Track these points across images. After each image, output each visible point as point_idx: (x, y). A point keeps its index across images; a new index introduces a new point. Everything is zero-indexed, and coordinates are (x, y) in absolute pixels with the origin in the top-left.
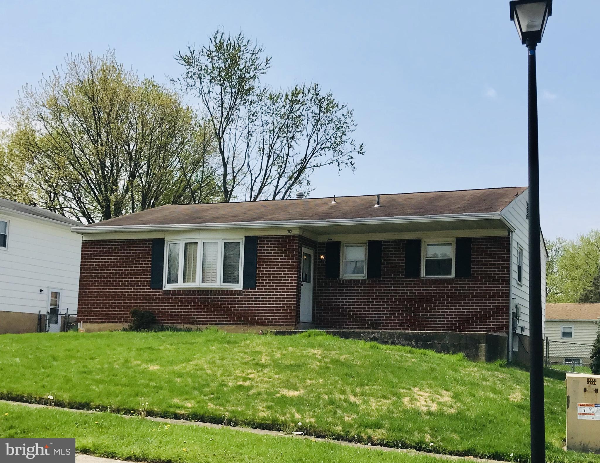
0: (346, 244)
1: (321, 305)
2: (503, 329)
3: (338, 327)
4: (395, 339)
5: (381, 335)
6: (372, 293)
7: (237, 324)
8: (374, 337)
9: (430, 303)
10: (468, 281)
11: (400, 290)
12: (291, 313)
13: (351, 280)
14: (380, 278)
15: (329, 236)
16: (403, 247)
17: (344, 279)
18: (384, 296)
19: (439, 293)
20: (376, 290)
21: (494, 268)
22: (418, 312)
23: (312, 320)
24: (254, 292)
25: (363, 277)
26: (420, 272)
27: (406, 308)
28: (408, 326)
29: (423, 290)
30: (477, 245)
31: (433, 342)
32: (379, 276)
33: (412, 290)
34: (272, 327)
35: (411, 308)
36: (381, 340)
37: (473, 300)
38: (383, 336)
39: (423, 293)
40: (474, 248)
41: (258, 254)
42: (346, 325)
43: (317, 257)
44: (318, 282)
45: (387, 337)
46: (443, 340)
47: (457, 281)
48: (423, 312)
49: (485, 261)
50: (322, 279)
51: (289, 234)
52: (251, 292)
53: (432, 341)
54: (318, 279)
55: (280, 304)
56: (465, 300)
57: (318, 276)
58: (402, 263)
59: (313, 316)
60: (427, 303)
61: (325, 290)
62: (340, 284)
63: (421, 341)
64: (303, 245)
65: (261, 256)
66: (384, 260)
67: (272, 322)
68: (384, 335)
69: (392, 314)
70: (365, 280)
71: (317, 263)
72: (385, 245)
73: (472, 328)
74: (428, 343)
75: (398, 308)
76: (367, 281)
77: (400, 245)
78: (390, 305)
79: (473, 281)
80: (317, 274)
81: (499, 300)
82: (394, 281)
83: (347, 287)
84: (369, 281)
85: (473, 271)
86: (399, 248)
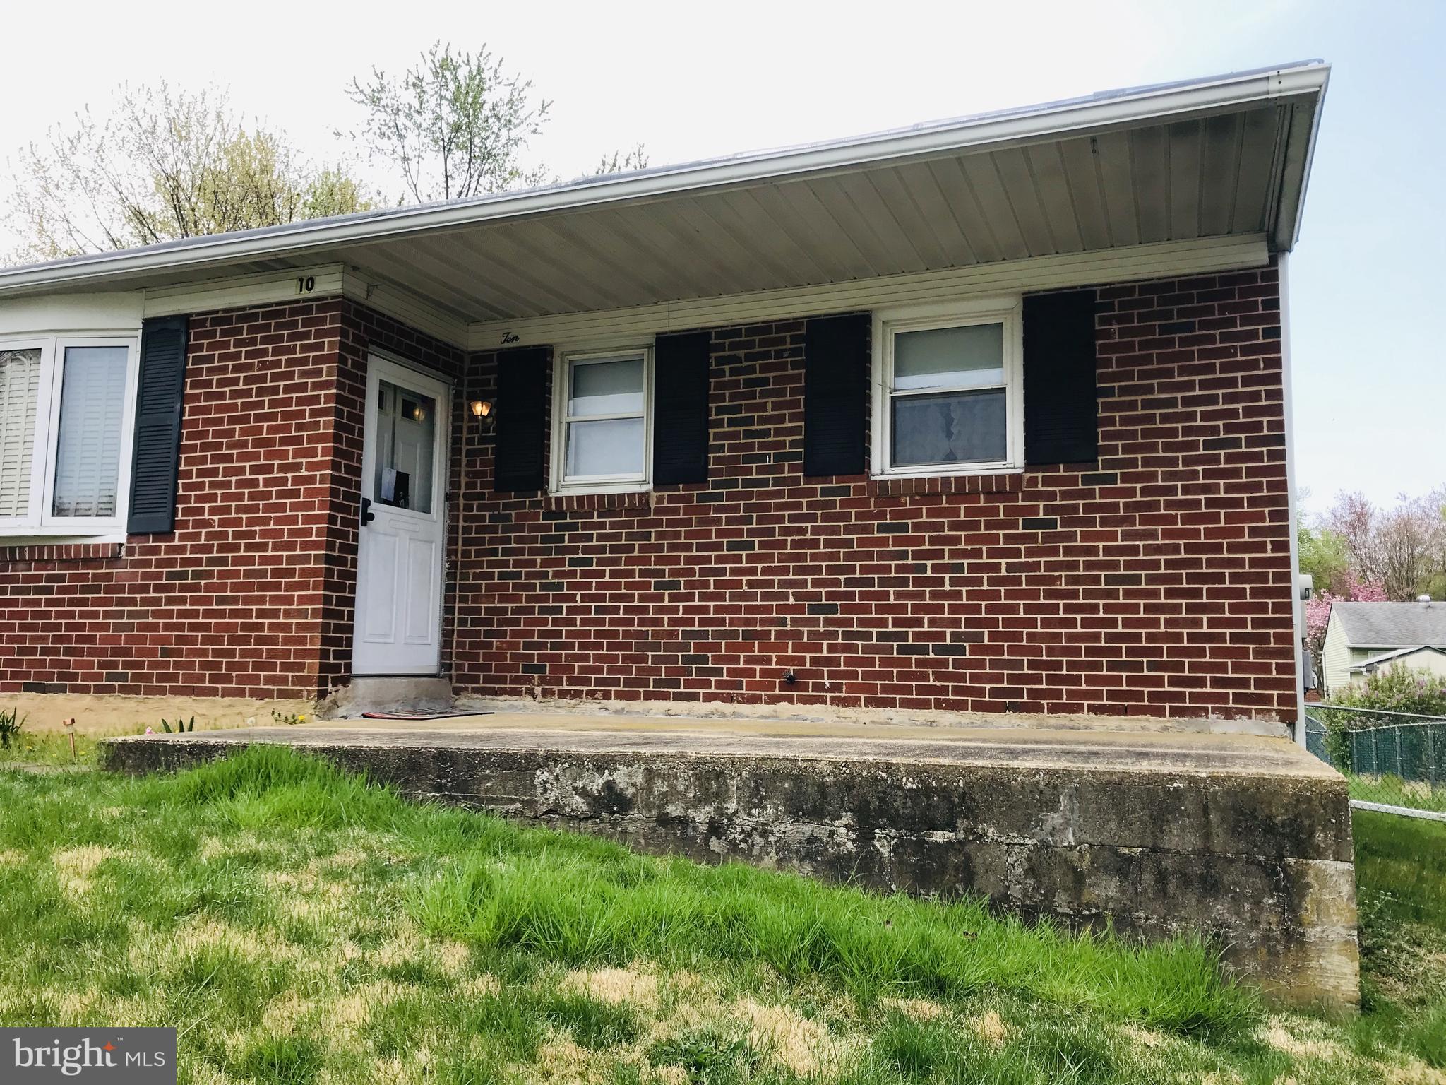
0: (574, 353)
1: (475, 600)
2: (1267, 700)
3: (538, 690)
4: (732, 807)
5: (650, 774)
6: (673, 548)
7: (100, 690)
8: (609, 786)
9: (917, 582)
10: (1087, 480)
11: (786, 531)
12: (302, 641)
13: (591, 497)
14: (703, 482)
15: (504, 326)
16: (794, 352)
17: (565, 493)
18: (720, 559)
19: (956, 540)
20: (690, 535)
21: (1206, 416)
22: (862, 622)
23: (442, 665)
24: (170, 550)
25: (640, 483)
26: (867, 452)
27: (813, 609)
28: (819, 687)
29: (882, 528)
30: (1120, 319)
31: (969, 831)
32: (698, 476)
33: (835, 531)
34: (227, 700)
35: (833, 609)
36: (648, 806)
37: (1115, 565)
38: (661, 787)
39: (884, 542)
40: (1108, 334)
41: (188, 391)
42: (572, 681)
43: (459, 411)
44: (468, 508)
45: (681, 788)
46: (1040, 823)
47: (1033, 481)
48: (883, 623)
49: (1163, 387)
50: (481, 496)
51: (306, 294)
52: (155, 551)
53: (962, 824)
54: (466, 496)
55: (261, 600)
56: (1074, 566)
57: (468, 485)
58: (794, 418)
59: (446, 644)
60: (904, 582)
61: (491, 541)
62: (549, 515)
63: (894, 824)
64: (372, 347)
65: (196, 398)
66: (720, 411)
67: (227, 679)
68: (664, 777)
69: (756, 635)
70: (645, 495)
71: (465, 435)
72: (720, 347)
73: (1111, 695)
74: (939, 837)
75: (781, 609)
76: (654, 495)
77: (783, 341)
78: (744, 596)
79: (1112, 479)
80: (463, 480)
81: (1239, 563)
82: (760, 495)
83: (574, 527)
84: (660, 500)
85: (1107, 436)
86: (779, 354)
